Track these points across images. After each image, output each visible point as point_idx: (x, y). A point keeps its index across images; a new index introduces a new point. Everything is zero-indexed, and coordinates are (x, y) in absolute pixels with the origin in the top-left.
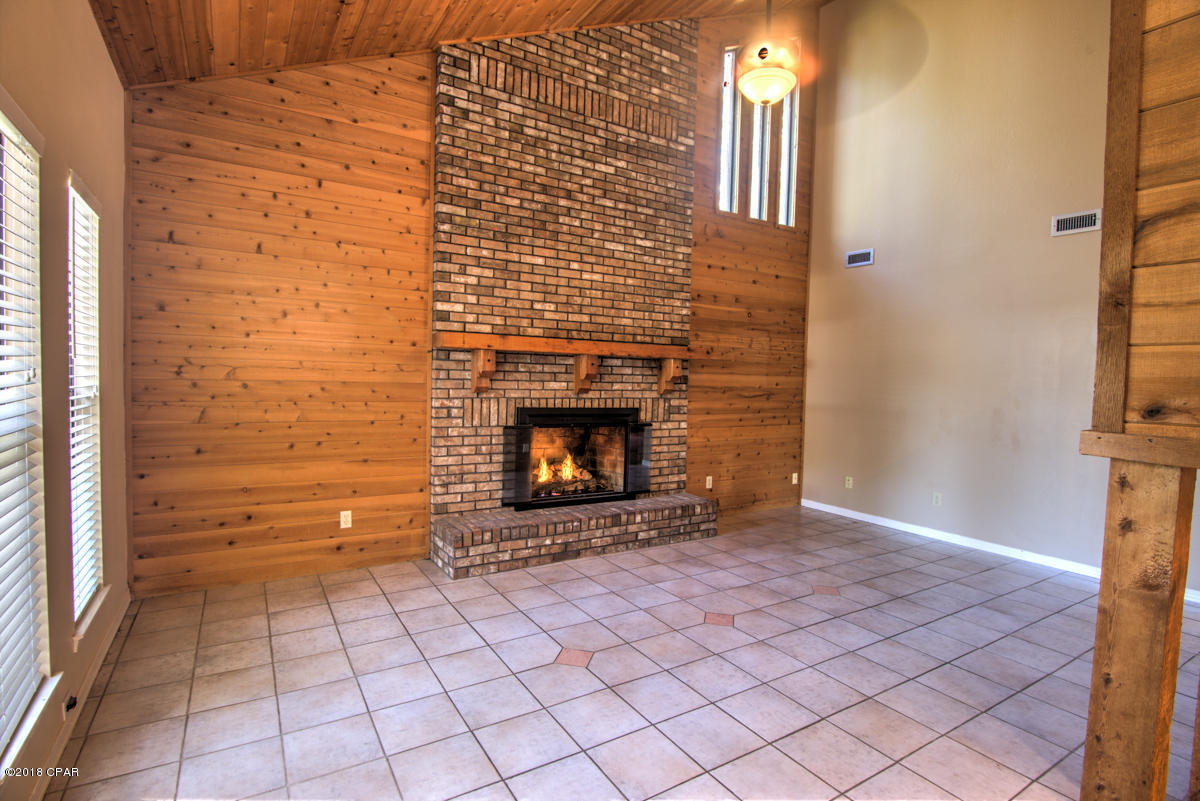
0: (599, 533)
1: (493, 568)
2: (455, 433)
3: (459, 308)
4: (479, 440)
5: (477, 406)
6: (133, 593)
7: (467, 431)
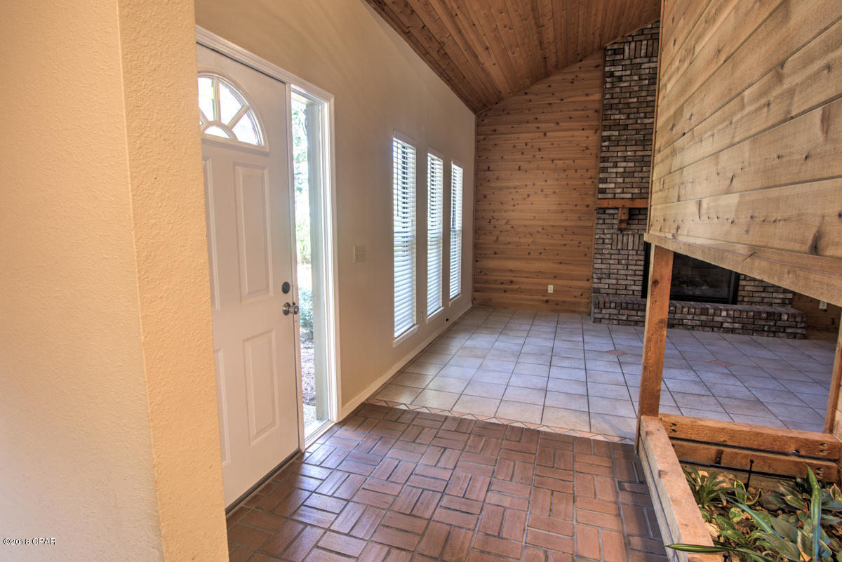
0: (690, 317)
1: (615, 322)
2: (606, 252)
3: (612, 186)
4: (620, 257)
5: (620, 238)
6: (473, 304)
7: (613, 252)
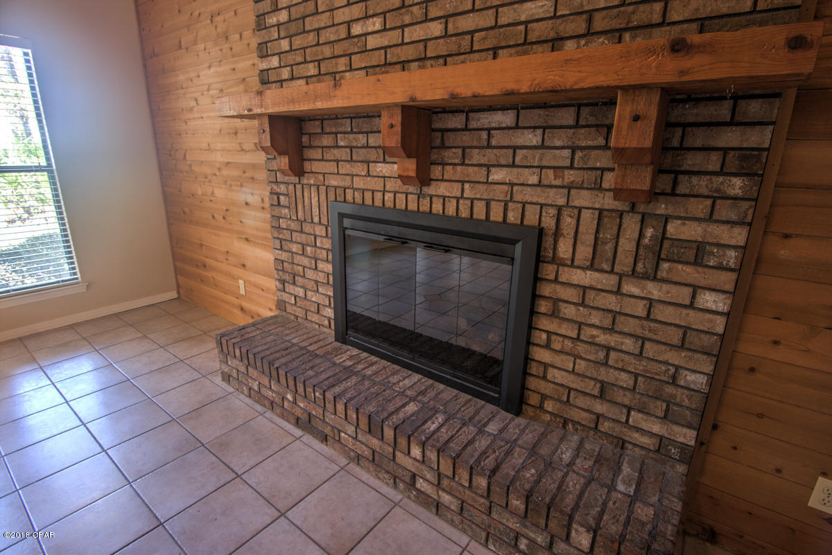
1: (246, 390)
2: (285, 225)
4: (304, 238)
5: (299, 194)
6: (178, 293)
7: (294, 226)
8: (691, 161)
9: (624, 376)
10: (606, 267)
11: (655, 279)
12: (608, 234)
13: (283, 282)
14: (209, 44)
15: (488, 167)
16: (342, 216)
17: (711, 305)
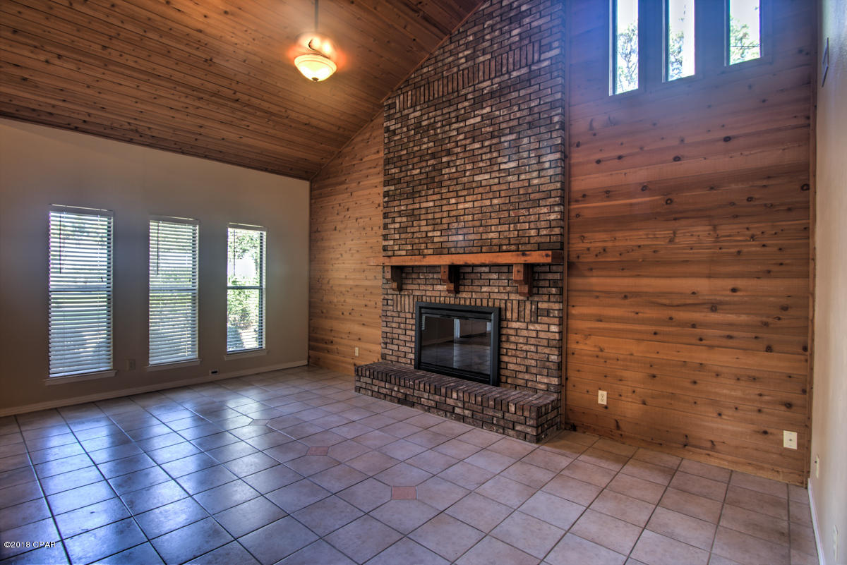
0: (426, 395)
1: (370, 393)
2: (390, 314)
3: (392, 242)
4: (400, 320)
5: (399, 299)
6: (308, 362)
7: (395, 314)
8: (541, 284)
9: (533, 361)
10: (523, 320)
11: (537, 323)
12: (522, 309)
13: (386, 343)
14: (353, 231)
15: (481, 286)
16: (421, 308)
17: (554, 330)
